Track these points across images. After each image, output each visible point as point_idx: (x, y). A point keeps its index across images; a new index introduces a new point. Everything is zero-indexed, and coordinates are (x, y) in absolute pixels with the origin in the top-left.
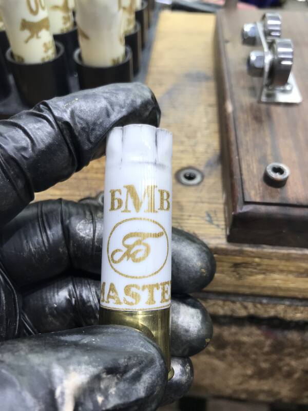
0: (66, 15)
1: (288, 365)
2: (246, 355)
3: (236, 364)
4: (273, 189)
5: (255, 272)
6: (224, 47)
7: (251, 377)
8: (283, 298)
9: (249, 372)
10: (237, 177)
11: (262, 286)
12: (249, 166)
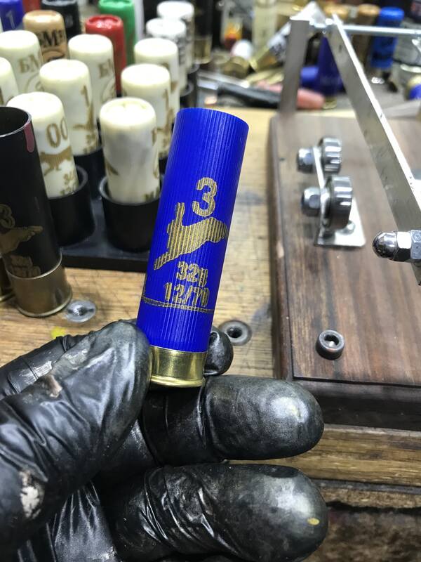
0: (90, 134)
1: (361, 554)
4: (327, 361)
6: (278, 165)
8: (344, 481)
10: (286, 344)
11: (318, 468)
12: (300, 330)
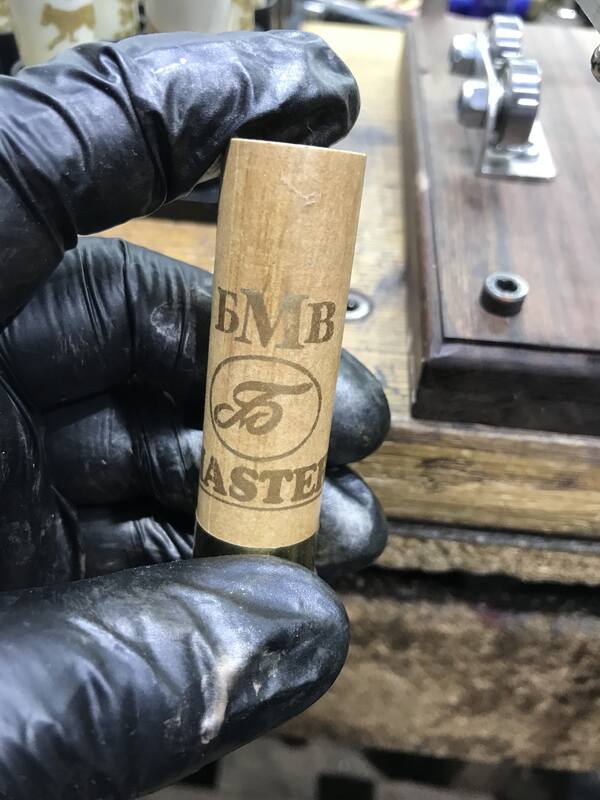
1: (526, 683)
2: (447, 662)
3: (428, 682)
4: (497, 319)
5: (463, 477)
6: (418, 81)
7: (456, 709)
8: (514, 533)
9: (453, 698)
10: (432, 297)
11: (476, 504)
